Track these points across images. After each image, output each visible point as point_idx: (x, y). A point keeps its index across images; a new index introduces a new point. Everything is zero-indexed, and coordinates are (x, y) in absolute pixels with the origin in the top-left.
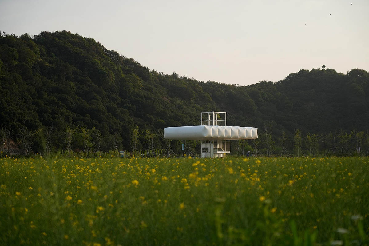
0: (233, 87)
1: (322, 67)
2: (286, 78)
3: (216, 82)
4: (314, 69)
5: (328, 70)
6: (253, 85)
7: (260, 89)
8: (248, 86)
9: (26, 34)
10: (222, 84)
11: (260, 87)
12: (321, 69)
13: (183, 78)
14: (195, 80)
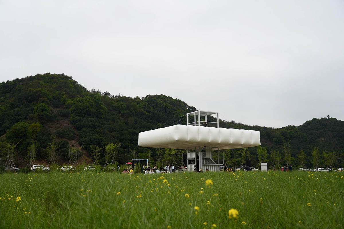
0: (270, 129)
1: (328, 116)
2: (304, 124)
3: (259, 126)
4: (322, 118)
5: (332, 118)
6: (283, 128)
7: (287, 130)
8: (280, 129)
9: (137, 97)
10: (263, 127)
11: (287, 129)
12: (327, 118)
13: (238, 124)
14: (246, 125)
